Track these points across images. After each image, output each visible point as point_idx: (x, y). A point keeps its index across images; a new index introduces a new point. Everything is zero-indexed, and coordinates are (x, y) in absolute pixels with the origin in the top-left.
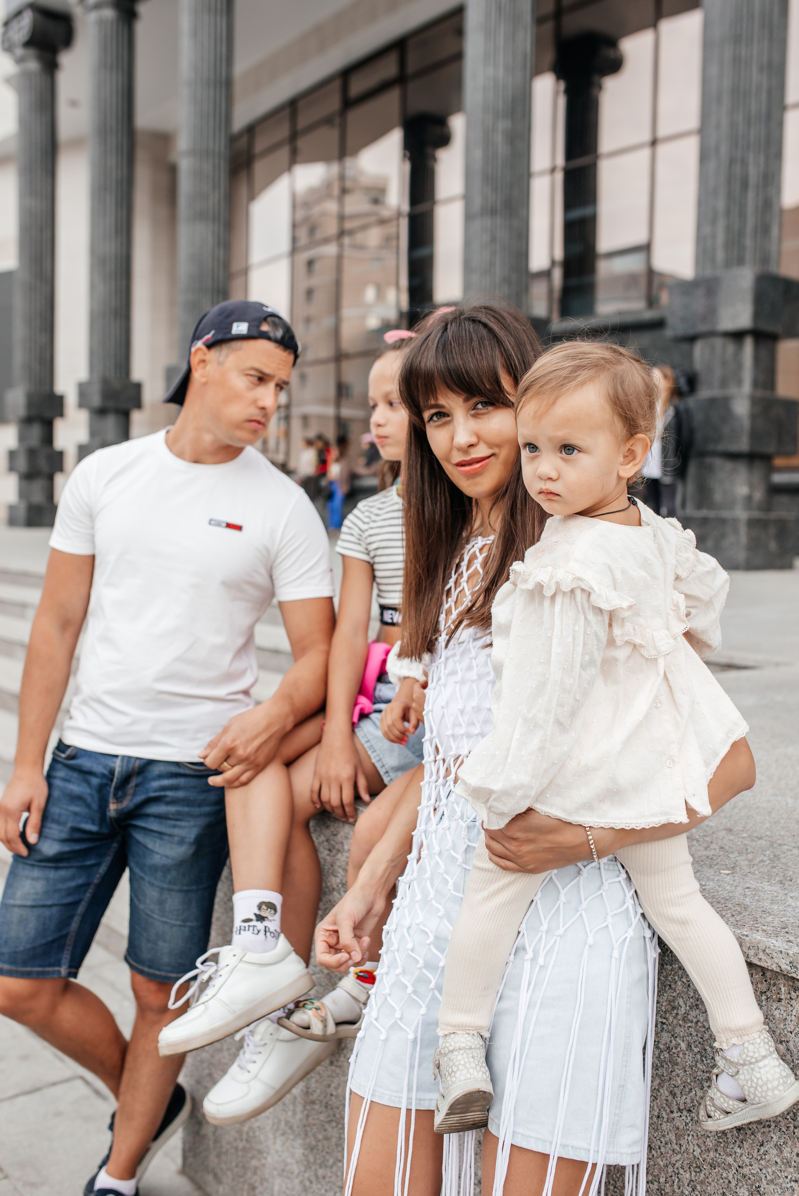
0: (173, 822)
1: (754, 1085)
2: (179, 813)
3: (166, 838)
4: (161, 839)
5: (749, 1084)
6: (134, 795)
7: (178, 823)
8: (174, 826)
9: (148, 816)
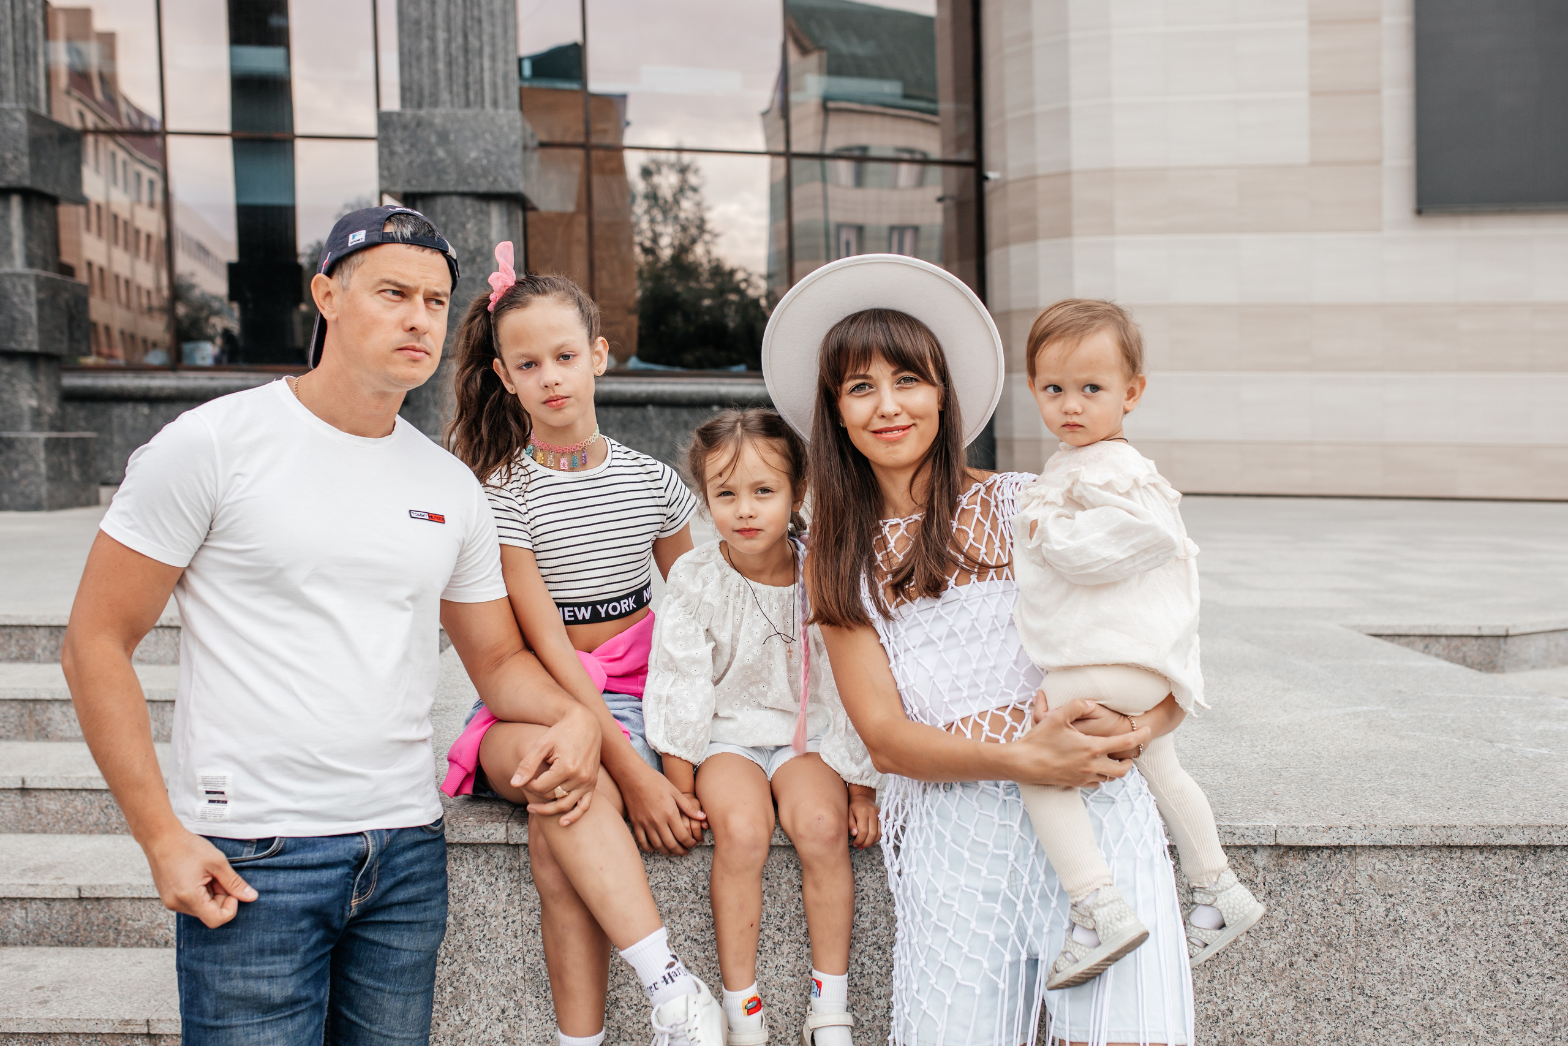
0: (423, 905)
1: (1232, 905)
2: (429, 892)
3: (417, 926)
4: (410, 930)
5: (1227, 906)
6: (379, 880)
7: (428, 904)
8: (425, 910)
9: (391, 905)
